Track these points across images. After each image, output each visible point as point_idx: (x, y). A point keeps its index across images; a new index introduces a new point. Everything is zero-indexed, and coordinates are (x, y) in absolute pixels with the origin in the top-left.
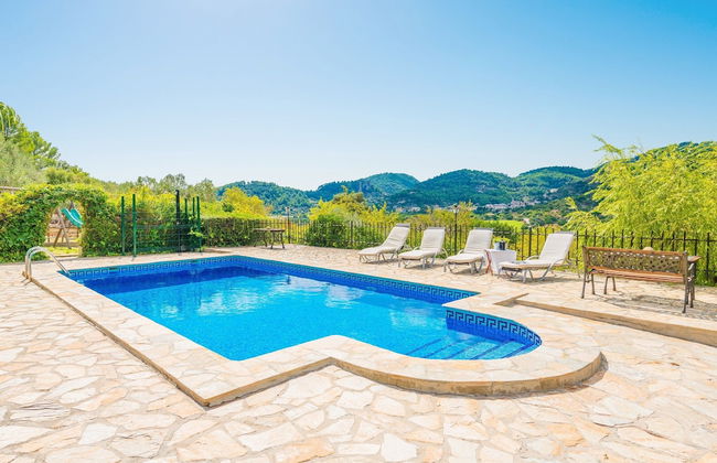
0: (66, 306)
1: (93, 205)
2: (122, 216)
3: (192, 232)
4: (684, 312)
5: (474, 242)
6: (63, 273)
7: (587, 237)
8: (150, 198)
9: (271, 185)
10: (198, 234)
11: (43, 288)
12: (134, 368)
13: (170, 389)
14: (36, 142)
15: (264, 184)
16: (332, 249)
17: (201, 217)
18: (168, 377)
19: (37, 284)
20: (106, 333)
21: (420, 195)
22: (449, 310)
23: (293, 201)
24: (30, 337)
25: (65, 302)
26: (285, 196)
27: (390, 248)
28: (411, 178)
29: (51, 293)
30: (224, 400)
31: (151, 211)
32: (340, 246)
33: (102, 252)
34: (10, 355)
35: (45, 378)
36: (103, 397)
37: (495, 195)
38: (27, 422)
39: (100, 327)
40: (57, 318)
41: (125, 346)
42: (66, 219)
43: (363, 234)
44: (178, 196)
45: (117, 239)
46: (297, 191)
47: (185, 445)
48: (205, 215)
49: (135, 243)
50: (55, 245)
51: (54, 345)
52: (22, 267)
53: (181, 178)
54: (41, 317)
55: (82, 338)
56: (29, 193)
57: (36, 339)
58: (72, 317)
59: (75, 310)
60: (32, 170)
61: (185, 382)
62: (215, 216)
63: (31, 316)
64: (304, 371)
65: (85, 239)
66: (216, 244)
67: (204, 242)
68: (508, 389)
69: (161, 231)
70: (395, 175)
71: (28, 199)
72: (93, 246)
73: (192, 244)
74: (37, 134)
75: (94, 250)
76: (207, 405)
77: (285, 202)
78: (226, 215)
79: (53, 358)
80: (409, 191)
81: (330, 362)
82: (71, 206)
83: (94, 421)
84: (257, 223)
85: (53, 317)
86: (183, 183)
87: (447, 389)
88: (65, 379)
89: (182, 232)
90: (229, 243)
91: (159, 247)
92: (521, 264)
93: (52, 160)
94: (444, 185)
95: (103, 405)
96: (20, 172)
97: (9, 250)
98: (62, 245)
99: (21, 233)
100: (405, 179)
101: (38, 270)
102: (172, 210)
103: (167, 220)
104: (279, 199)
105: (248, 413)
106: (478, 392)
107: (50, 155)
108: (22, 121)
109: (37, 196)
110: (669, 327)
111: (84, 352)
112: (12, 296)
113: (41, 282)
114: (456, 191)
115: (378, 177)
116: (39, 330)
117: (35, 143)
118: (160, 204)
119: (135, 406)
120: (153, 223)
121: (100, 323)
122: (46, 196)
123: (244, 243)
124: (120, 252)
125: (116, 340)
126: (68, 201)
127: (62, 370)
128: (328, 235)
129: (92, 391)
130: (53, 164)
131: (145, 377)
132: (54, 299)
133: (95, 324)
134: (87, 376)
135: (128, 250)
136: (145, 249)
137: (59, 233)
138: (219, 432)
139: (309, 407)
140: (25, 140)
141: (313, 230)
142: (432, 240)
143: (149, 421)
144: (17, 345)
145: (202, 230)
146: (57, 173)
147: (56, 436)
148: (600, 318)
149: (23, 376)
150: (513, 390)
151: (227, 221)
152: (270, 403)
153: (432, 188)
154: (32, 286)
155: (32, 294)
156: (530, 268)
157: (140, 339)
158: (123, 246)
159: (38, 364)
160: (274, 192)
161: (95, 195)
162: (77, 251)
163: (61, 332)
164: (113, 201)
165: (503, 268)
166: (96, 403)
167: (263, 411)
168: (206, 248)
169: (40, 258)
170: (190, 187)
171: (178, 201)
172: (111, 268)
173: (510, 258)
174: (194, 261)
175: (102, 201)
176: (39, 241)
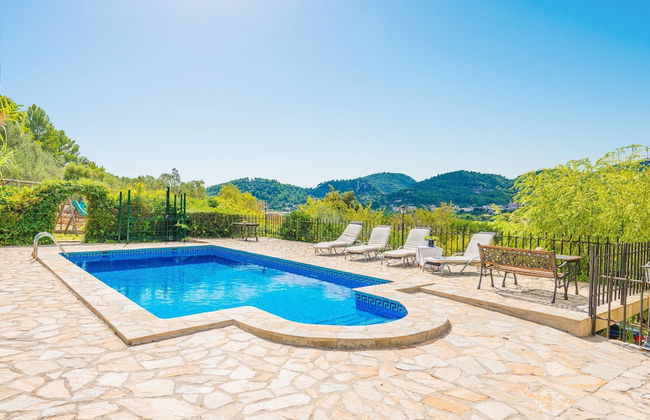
0: (56, 279)
1: (96, 198)
2: (119, 208)
3: (178, 224)
4: (553, 302)
5: (413, 239)
6: (63, 254)
7: (509, 238)
8: (144, 193)
9: (273, 182)
10: (183, 226)
11: (44, 265)
12: (89, 321)
13: (111, 334)
14: (61, 138)
15: (267, 181)
16: (300, 243)
17: (187, 211)
18: (111, 327)
19: (41, 262)
20: (80, 298)
21: (416, 195)
22: (358, 294)
23: (293, 198)
24: (25, 298)
25: (58, 277)
26: (285, 193)
27: (342, 243)
28: (409, 178)
29: (50, 269)
30: (142, 341)
31: (145, 205)
32: (308, 241)
33: (101, 239)
34: (8, 309)
35: (27, 323)
36: (61, 337)
37: (492, 196)
38: (9, 347)
39: (76, 293)
40: (48, 287)
41: (89, 306)
42: (76, 210)
43: (330, 230)
44: (168, 192)
45: (115, 228)
46: (297, 188)
47: (104, 364)
48: (191, 210)
49: (129, 231)
50: (65, 232)
51: (40, 304)
52: (32, 249)
53: (175, 175)
54: (36, 285)
55: (61, 302)
56: (44, 187)
57: (29, 300)
58: (59, 286)
59: (63, 282)
60: (52, 167)
61: (120, 330)
62: (199, 211)
63: (29, 284)
64: (210, 327)
65: (87, 227)
66: (199, 235)
67: (188, 233)
68: (349, 344)
69: (152, 223)
70: (393, 175)
71: (42, 192)
72: (94, 234)
73: (178, 235)
74: (62, 133)
75: (95, 237)
76: (130, 344)
77: (285, 199)
78: (209, 210)
79: (37, 312)
80: (406, 191)
81: (232, 322)
82: (80, 200)
83: (51, 348)
84: (237, 218)
85: (45, 286)
86: (178, 180)
87: (304, 343)
88: (41, 324)
89: (170, 223)
90: (211, 235)
91: (150, 237)
92: (442, 259)
93: (74, 155)
94: (440, 186)
95: (61, 340)
96: (40, 168)
97: (25, 235)
98: (71, 232)
99: (35, 220)
100: (402, 178)
101: (43, 252)
102: (163, 204)
103: (158, 213)
104: (280, 196)
105: (157, 350)
106: (326, 345)
107: (73, 152)
108: (51, 121)
109: (50, 190)
110: (528, 313)
111: (60, 309)
112: (20, 270)
113: (43, 261)
114: (453, 191)
115: (376, 176)
116: (33, 294)
117: (61, 140)
118: (152, 198)
119: (82, 342)
120: (146, 215)
121: (77, 291)
122: (57, 190)
123: (225, 235)
124: (116, 239)
125: (85, 303)
126: (76, 195)
127: (40, 320)
128: (299, 230)
129: (57, 332)
130: (75, 160)
131: (96, 326)
132: (51, 274)
133: (74, 291)
134: (56, 324)
135: (123, 239)
136: (136, 237)
137: (70, 222)
138: (131, 359)
139: (199, 349)
140: (52, 138)
141: (286, 225)
142: (379, 236)
143: (88, 350)
144: (13, 303)
145: (188, 222)
146: (76, 168)
147: (24, 355)
148: (480, 304)
149: (12, 322)
150: (353, 346)
151: (210, 215)
152: (174, 345)
153: (429, 189)
154: (37, 264)
155: (35, 269)
156: (450, 263)
157: (101, 302)
158: (119, 234)
159: (25, 315)
160: (275, 189)
161: (98, 190)
162: (81, 237)
163: (47, 297)
164: (113, 195)
165: (427, 263)
166: (56, 339)
167: (165, 350)
168: (190, 238)
169: (47, 242)
170: (182, 184)
171: (168, 197)
172: (103, 253)
173: (436, 254)
174: (174, 249)
175: (103, 195)
176: (49, 228)
